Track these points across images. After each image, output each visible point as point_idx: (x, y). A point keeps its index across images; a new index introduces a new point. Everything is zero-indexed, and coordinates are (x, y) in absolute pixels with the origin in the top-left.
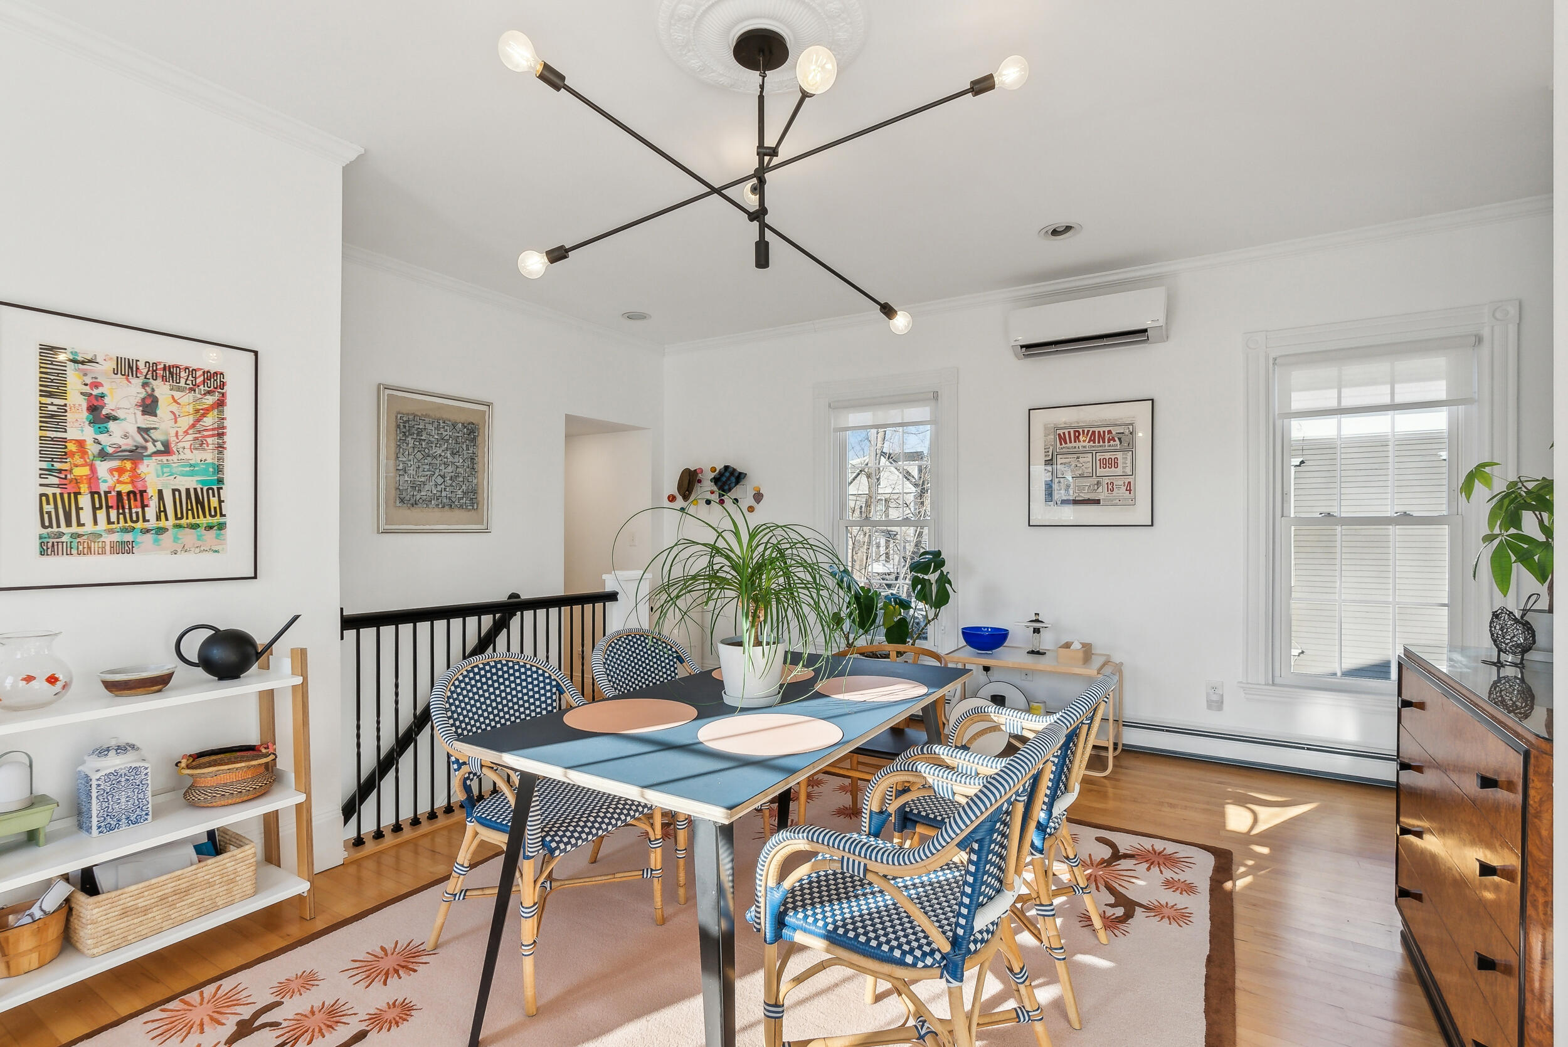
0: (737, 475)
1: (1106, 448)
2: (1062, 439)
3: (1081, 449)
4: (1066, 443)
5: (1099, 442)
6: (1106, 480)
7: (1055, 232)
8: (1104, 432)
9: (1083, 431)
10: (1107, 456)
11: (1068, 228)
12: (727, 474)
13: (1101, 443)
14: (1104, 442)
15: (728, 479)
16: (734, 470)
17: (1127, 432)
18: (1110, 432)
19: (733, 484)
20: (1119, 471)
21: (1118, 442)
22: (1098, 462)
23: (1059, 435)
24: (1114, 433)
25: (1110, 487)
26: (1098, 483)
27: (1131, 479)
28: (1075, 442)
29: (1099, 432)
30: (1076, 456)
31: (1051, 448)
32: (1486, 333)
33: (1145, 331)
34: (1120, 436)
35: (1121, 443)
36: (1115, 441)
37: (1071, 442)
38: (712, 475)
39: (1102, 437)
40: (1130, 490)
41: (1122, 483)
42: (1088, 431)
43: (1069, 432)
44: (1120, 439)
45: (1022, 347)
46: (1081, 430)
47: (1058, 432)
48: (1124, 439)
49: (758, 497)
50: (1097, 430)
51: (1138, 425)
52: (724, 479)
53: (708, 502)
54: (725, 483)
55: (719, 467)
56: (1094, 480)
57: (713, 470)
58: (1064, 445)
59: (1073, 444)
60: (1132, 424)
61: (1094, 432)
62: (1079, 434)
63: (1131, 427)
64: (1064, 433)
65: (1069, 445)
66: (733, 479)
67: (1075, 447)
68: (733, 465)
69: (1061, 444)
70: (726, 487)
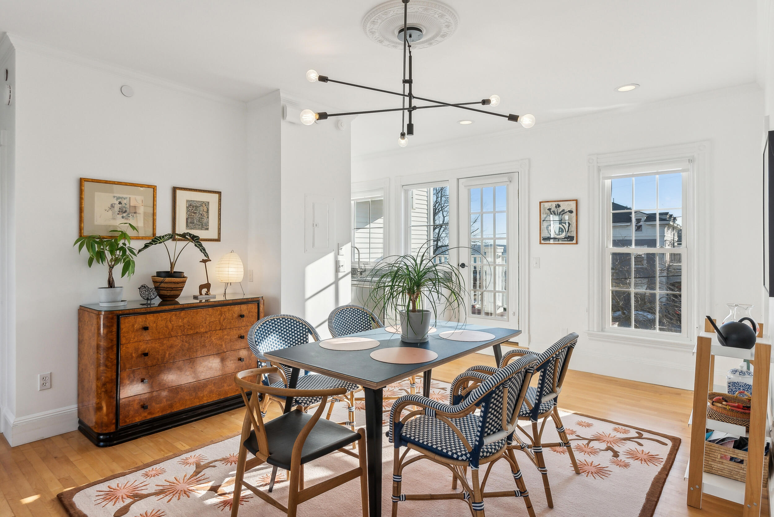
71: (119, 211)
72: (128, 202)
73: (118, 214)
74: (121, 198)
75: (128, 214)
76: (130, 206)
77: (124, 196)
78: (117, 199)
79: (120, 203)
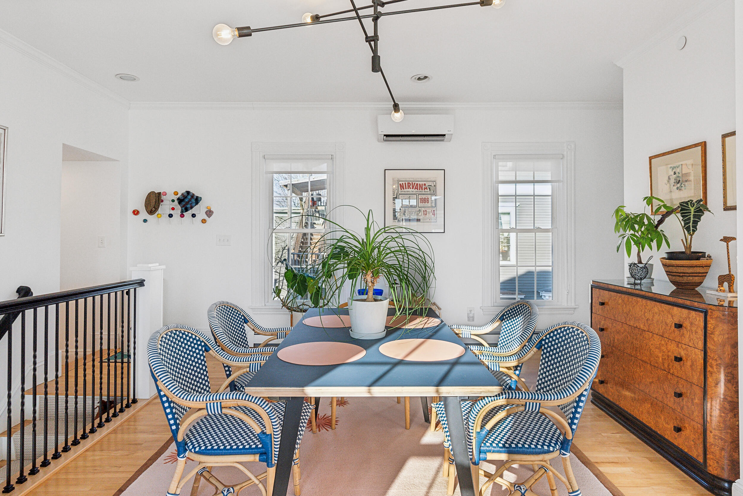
0: (195, 198)
1: (423, 193)
2: (402, 187)
3: (411, 193)
4: (404, 189)
5: (420, 190)
6: (423, 209)
7: (419, 79)
8: (422, 184)
9: (412, 183)
10: (424, 197)
11: (426, 77)
12: (189, 197)
13: (421, 190)
14: (422, 190)
15: (190, 200)
16: (193, 194)
17: (433, 185)
18: (425, 185)
19: (194, 204)
20: (429, 204)
21: (428, 190)
22: (419, 200)
23: (400, 184)
24: (427, 185)
25: (425, 213)
26: (420, 211)
27: (435, 209)
28: (408, 188)
29: (420, 184)
30: (408, 196)
31: (396, 191)
32: (565, 153)
33: (444, 135)
34: (430, 187)
35: (430, 190)
36: (427, 189)
37: (406, 189)
38: (175, 198)
39: (421, 187)
40: (434, 215)
41: (430, 211)
42: (415, 183)
43: (405, 183)
44: (429, 188)
45: (384, 135)
46: (411, 183)
47: (400, 183)
48: (431, 189)
49: (209, 213)
50: (419, 183)
51: (438, 182)
52: (187, 200)
53: (171, 216)
54: (187, 203)
55: (181, 191)
56: (418, 209)
57: (176, 193)
58: (403, 190)
59: (407, 190)
60: (435, 181)
61: (417, 184)
62: (410, 185)
63: (434, 183)
64: (403, 184)
65: (405, 190)
66: (193, 201)
67: (408, 191)
68: (192, 191)
69: (401, 189)
70: (189, 206)
71: (674, 183)
72: (681, 170)
73: (674, 186)
74: (674, 167)
75: (681, 184)
76: (682, 174)
77: (677, 164)
78: (673, 169)
79: (675, 173)
